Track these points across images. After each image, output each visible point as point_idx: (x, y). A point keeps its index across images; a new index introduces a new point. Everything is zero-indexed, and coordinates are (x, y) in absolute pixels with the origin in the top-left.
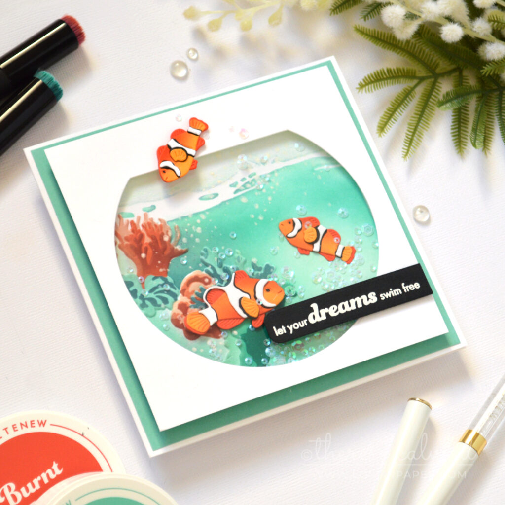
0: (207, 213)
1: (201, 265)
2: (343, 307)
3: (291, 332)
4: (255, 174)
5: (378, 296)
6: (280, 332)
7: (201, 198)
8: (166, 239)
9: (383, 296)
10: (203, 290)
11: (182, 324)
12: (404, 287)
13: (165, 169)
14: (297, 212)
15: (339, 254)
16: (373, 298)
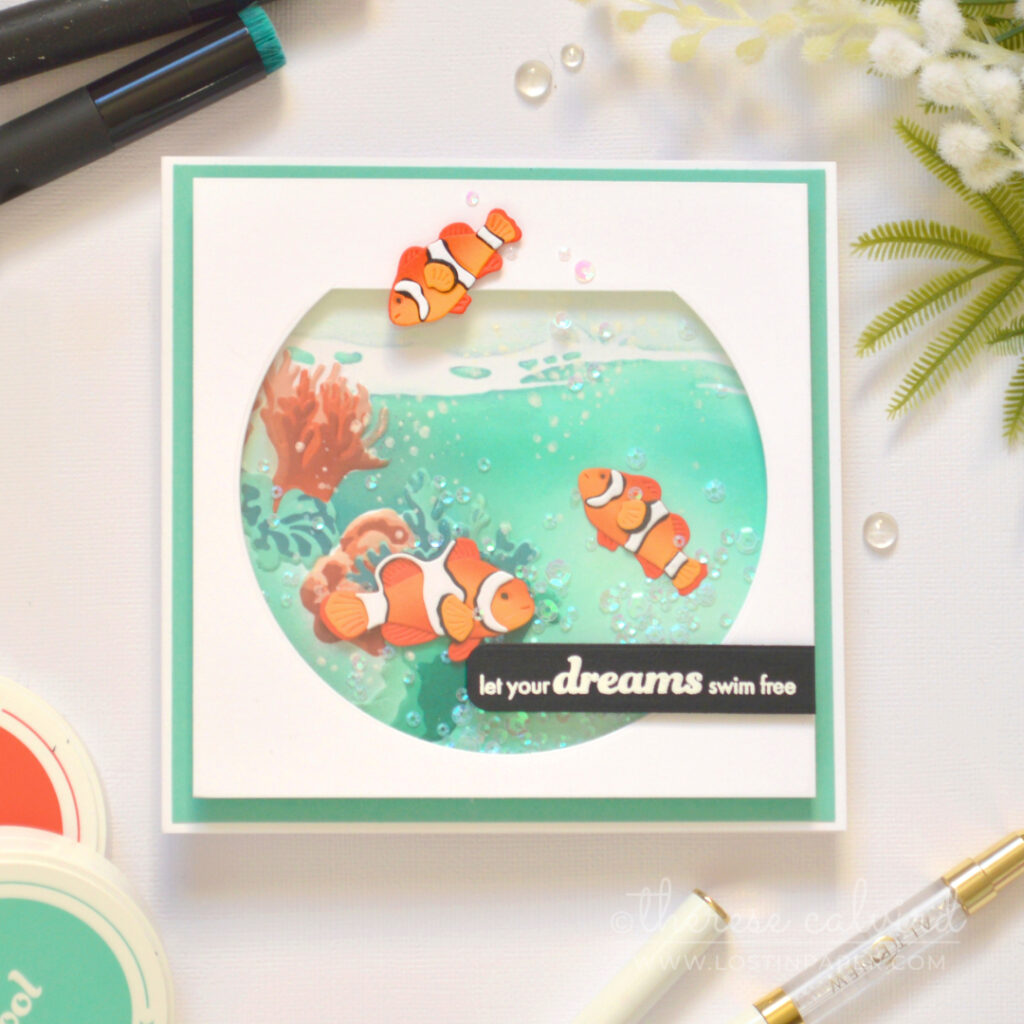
0: (454, 403)
1: (400, 501)
2: (630, 683)
3: (511, 697)
4: (577, 356)
5: (705, 684)
6: (489, 688)
7: (455, 370)
8: (356, 428)
9: (717, 686)
10: (385, 551)
11: (318, 605)
12: (763, 683)
13: (402, 297)
14: (627, 458)
15: (671, 570)
16: (693, 683)
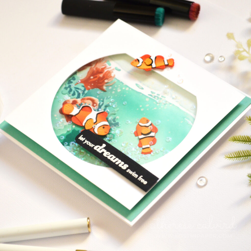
0: (130, 90)
2: (111, 157)
3: (84, 143)
4: (165, 98)
5: (127, 169)
6: (81, 138)
7: (137, 84)
8: (106, 81)
9: (129, 171)
12: (140, 177)
13: (137, 61)
15: (144, 147)
16: (125, 167)
